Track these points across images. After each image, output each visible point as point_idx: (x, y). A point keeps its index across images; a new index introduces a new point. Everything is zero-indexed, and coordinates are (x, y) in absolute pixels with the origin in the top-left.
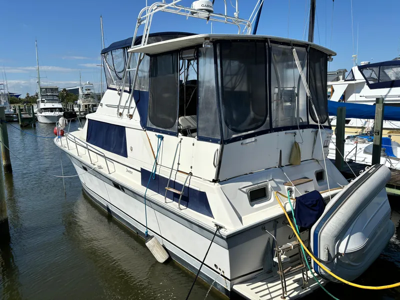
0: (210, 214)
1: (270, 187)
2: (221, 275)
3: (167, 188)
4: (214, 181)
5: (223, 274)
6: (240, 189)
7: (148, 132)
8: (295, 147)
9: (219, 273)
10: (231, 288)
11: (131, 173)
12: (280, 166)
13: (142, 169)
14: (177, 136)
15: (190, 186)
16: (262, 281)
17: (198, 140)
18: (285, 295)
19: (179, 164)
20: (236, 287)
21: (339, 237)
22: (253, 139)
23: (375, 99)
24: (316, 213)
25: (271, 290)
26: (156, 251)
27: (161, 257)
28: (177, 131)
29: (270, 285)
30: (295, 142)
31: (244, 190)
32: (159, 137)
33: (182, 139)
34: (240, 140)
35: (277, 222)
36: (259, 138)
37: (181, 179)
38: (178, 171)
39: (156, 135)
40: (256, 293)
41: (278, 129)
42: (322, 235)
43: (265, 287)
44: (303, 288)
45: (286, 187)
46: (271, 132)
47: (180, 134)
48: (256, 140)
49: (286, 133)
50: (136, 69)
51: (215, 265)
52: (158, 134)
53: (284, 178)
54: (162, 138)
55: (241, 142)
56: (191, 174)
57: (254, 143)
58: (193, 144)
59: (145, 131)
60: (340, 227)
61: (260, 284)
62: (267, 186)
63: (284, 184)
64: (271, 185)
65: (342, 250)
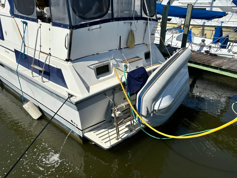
0: (65, 85)
1: (111, 64)
2: (76, 127)
3: (32, 65)
4: (67, 60)
5: (77, 126)
6: (88, 67)
7: (15, 18)
8: (131, 34)
9: (74, 126)
10: (83, 135)
11: (9, 53)
12: (120, 49)
13: (15, 50)
14: (37, 22)
15: (50, 64)
16: (104, 128)
17: (53, 25)
18: (118, 138)
19: (41, 46)
20: (86, 135)
21: (155, 99)
22: (98, 26)
23: (187, 5)
24: (141, 83)
25: (110, 134)
26: (31, 111)
27: (36, 115)
28: (36, 18)
29: (110, 131)
30: (131, 30)
31: (92, 67)
32: (24, 23)
33: (41, 25)
35: (115, 90)
36: (103, 25)
38: (41, 52)
39: (21, 21)
40: (99, 137)
41: (118, 19)
42: (144, 98)
43: (107, 132)
44: (131, 131)
45: (124, 64)
46: (112, 21)
47: (39, 20)
48: (100, 27)
49: (124, 23)
51: (72, 121)
52: (23, 20)
53: (122, 57)
54: (26, 24)
55: (87, 28)
56: (50, 54)
57: (99, 29)
58: (50, 29)
59: (14, 17)
60: (156, 93)
61: (104, 130)
62: (109, 63)
63: (122, 62)
64: (112, 62)
65: (156, 108)
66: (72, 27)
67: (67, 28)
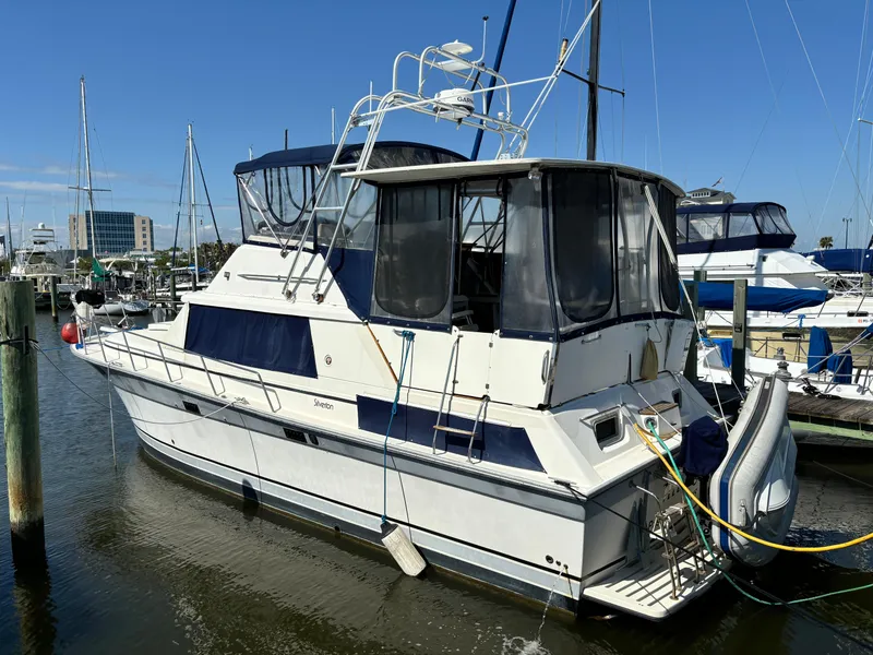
1: (621, 417)
2: (563, 575)
3: (437, 427)
4: (541, 407)
5: (565, 572)
6: (581, 421)
7: (373, 326)
8: (648, 348)
9: (557, 573)
10: (581, 595)
11: (329, 407)
12: (629, 382)
13: (358, 397)
14: (450, 332)
15: (487, 420)
16: (627, 579)
17: (501, 336)
18: (678, 593)
19: (455, 382)
20: (589, 592)
21: (758, 487)
22: (596, 334)
23: (692, 273)
25: (650, 589)
27: (412, 566)
28: (448, 323)
29: (643, 583)
30: (649, 341)
31: (588, 421)
32: (405, 334)
33: (460, 336)
34: (580, 335)
36: (604, 331)
37: (466, 410)
38: (454, 394)
39: (396, 332)
40: (628, 596)
41: (628, 319)
42: (735, 483)
43: (636, 586)
44: (696, 582)
45: (643, 418)
46: (620, 323)
47: (454, 328)
48: (600, 336)
50: (343, 208)
51: (549, 559)
52: (401, 329)
53: (638, 401)
54: (411, 336)
55: (580, 339)
56: (486, 398)
57: (598, 341)
58: (491, 345)
59: (367, 324)
60: (759, 470)
61: (624, 583)
62: (617, 415)
63: (639, 412)
64: (622, 413)
65: (763, 507)
66: (561, 339)
67: (547, 340)
